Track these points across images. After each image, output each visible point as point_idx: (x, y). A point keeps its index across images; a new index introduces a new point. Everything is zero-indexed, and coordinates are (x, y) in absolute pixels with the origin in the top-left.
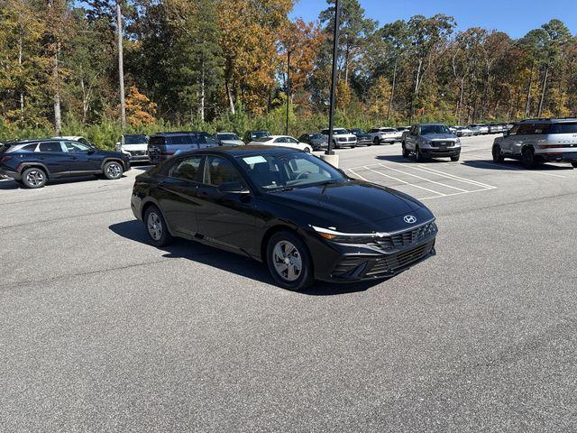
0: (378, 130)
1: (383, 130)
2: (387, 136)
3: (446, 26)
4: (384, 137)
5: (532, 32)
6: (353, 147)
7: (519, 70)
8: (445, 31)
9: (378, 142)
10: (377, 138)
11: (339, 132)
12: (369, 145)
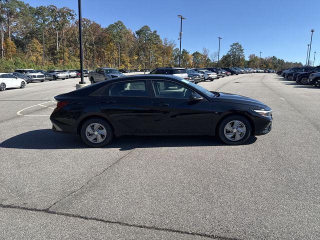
0: (54, 71)
1: (58, 71)
2: (61, 75)
3: (71, 15)
4: (59, 75)
5: (111, 25)
6: (42, 81)
7: (107, 43)
8: (70, 17)
9: (56, 78)
10: (54, 76)
11: (31, 72)
12: (50, 80)
